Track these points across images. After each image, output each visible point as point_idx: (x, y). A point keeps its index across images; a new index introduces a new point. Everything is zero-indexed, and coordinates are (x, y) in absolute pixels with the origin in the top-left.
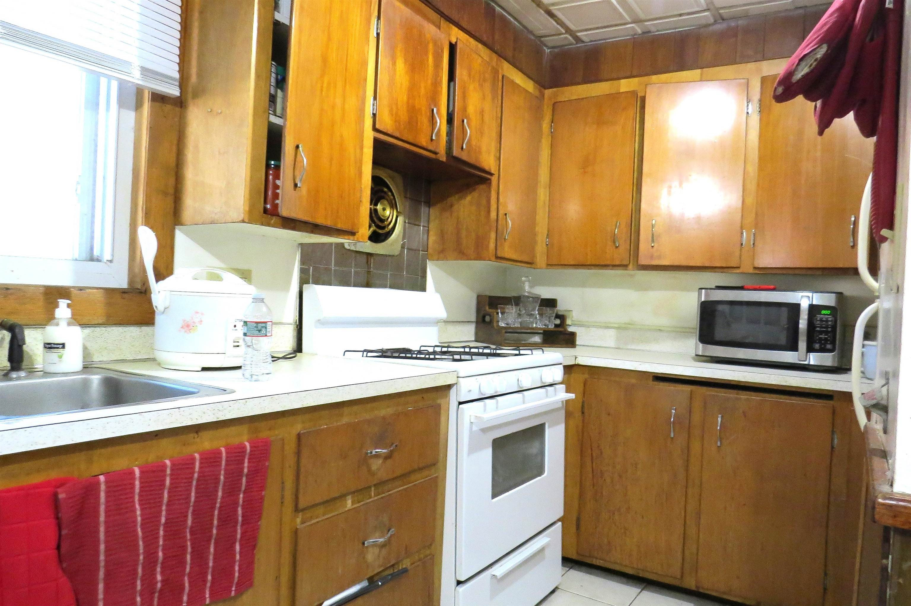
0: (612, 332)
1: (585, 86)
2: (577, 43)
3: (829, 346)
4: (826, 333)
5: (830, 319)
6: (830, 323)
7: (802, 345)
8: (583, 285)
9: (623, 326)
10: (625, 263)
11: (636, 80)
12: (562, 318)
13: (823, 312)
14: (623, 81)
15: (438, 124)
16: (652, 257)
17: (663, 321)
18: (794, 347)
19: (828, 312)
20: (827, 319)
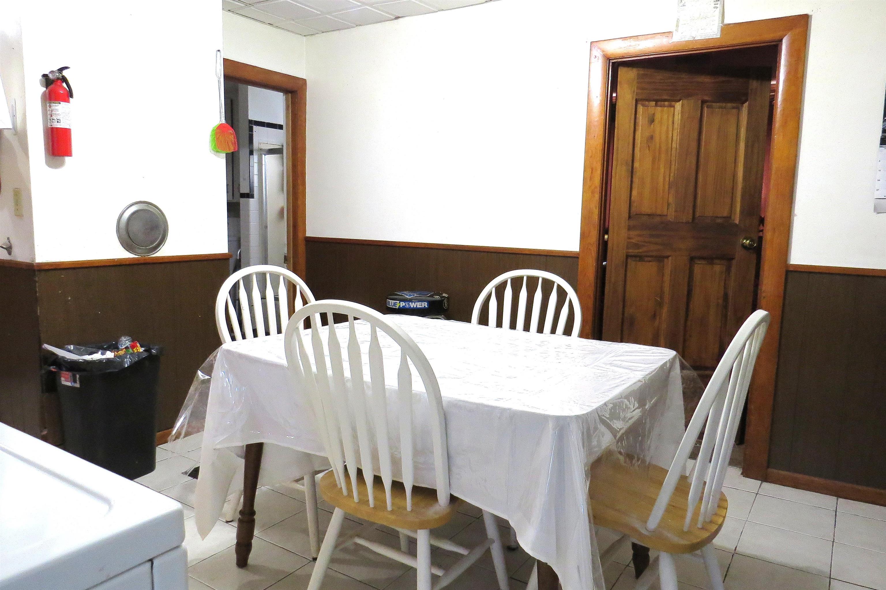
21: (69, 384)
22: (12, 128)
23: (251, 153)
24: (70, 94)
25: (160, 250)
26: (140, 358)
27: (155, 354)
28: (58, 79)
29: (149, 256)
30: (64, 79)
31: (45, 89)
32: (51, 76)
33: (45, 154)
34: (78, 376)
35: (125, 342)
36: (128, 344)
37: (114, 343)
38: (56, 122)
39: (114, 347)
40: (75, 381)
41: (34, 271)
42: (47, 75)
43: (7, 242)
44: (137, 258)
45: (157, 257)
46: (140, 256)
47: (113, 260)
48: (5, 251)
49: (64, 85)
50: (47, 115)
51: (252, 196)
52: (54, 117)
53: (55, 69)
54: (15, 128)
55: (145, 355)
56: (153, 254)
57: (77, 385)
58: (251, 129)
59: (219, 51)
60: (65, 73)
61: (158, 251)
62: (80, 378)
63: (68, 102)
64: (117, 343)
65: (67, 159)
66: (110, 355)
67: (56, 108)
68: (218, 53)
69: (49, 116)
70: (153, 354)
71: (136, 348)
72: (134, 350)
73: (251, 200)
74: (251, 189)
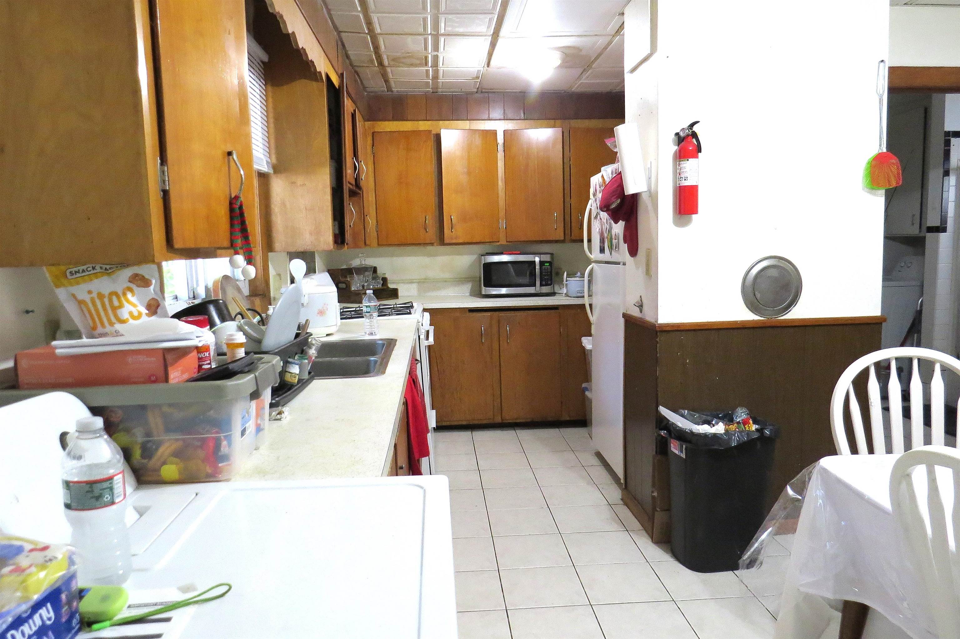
0: (415, 286)
1: (395, 123)
2: (388, 92)
3: (549, 282)
4: (548, 275)
5: (549, 268)
6: (549, 270)
7: (538, 283)
8: (392, 255)
9: (422, 280)
10: (432, 242)
11: (429, 123)
12: (385, 280)
13: (546, 264)
14: (420, 122)
15: (358, 167)
16: (452, 238)
17: (447, 275)
18: (534, 285)
19: (548, 264)
20: (548, 268)
21: (677, 452)
22: (646, 190)
23: (947, 173)
24: (699, 149)
25: (791, 312)
26: (750, 438)
27: (768, 436)
28: (688, 136)
29: (777, 317)
30: (694, 135)
31: (677, 147)
32: (682, 134)
33: (673, 214)
34: (684, 446)
35: (741, 414)
36: (744, 416)
37: (730, 412)
38: (684, 179)
39: (728, 419)
40: (682, 452)
41: (657, 332)
42: (678, 133)
43: (640, 301)
44: (763, 320)
45: (788, 319)
46: (766, 318)
47: (736, 322)
48: (638, 309)
49: (694, 140)
50: (677, 174)
51: (944, 230)
52: (682, 176)
53: (686, 125)
54: (649, 191)
55: (756, 436)
56: (782, 316)
57: (683, 456)
58: (947, 143)
59: (882, 61)
60: (695, 128)
61: (788, 312)
62: (686, 449)
63: (697, 157)
64: (732, 414)
65: (694, 216)
66: (719, 428)
67: (684, 165)
68: (882, 64)
69: (678, 175)
70: (765, 435)
71: (747, 425)
72: (746, 426)
73: (942, 235)
74: (944, 220)
